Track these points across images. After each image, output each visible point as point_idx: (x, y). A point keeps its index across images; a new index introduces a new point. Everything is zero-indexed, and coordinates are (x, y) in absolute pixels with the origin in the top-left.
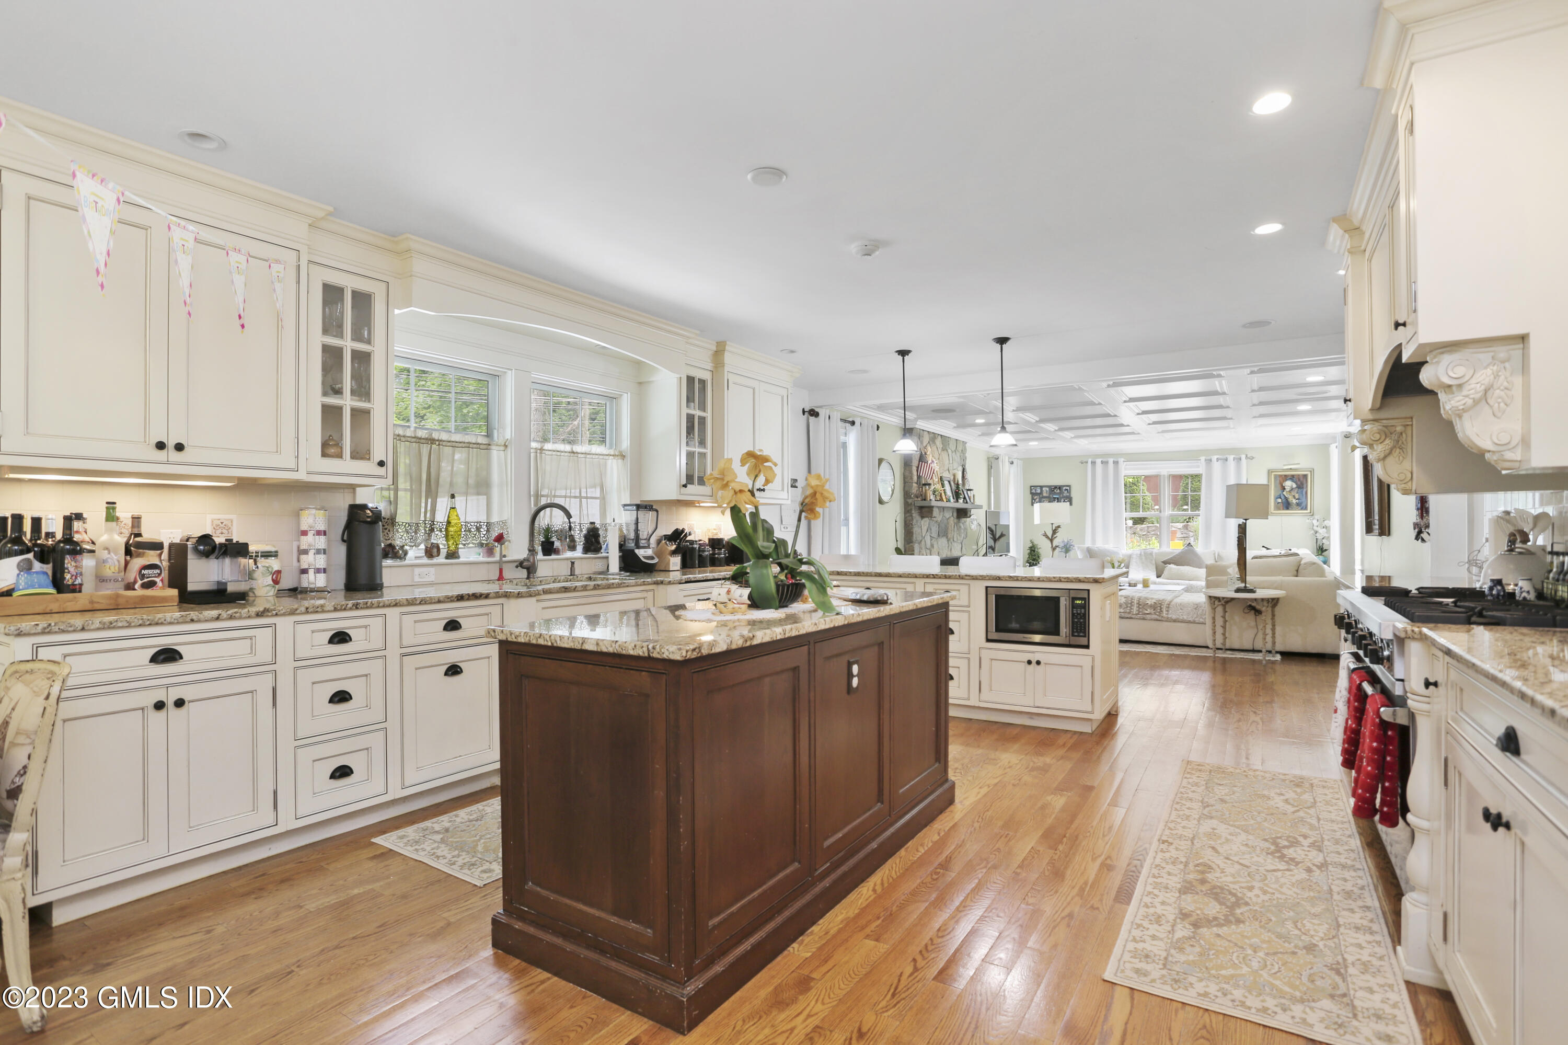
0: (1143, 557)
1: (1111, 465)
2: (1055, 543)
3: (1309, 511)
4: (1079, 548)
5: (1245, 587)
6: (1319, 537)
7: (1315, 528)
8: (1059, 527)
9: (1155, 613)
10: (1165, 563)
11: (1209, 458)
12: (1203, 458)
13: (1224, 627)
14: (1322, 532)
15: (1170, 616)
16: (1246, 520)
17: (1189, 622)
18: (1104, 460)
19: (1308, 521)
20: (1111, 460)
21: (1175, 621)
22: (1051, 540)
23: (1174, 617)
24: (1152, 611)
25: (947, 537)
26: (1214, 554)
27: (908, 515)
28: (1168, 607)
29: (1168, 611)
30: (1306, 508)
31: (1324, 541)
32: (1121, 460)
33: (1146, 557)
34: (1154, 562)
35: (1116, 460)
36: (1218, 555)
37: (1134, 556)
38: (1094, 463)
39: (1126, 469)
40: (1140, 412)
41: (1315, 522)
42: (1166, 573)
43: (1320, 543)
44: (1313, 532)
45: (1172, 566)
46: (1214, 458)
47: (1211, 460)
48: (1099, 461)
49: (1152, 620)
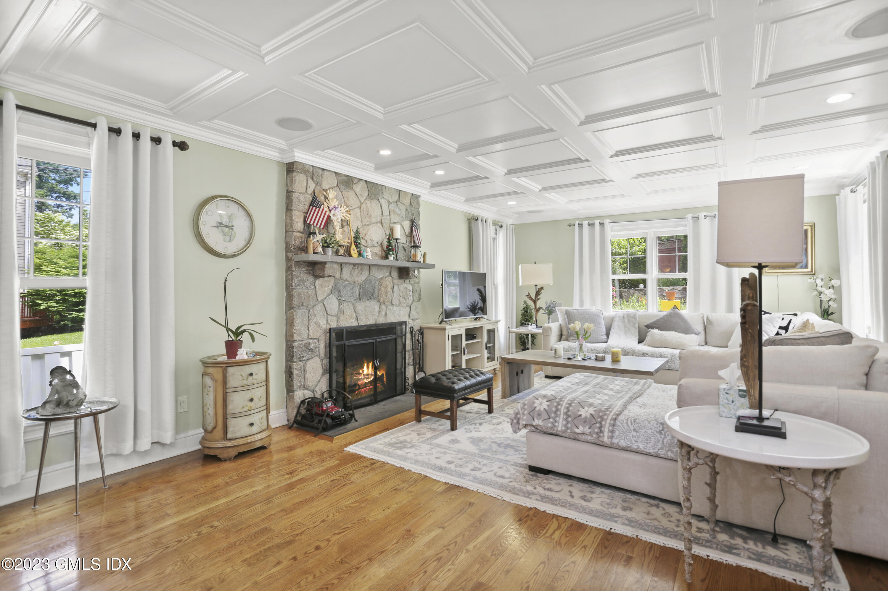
0: (626, 321)
1: (597, 227)
2: (539, 304)
3: (809, 270)
4: (559, 310)
5: (760, 418)
6: (824, 298)
7: (819, 288)
8: (542, 288)
9: (590, 434)
10: (649, 327)
11: (696, 215)
12: (689, 216)
13: (712, 485)
14: (829, 293)
15: (615, 441)
16: (760, 267)
17: (649, 454)
18: (591, 222)
19: (809, 280)
20: (597, 222)
21: (625, 449)
22: (535, 302)
23: (623, 444)
24: (587, 430)
25: (379, 301)
26: (703, 317)
27: (289, 273)
28: (614, 425)
29: (612, 432)
30: (806, 267)
31: (831, 303)
32: (607, 221)
33: (630, 318)
34: (637, 326)
35: (602, 222)
36: (707, 318)
37: (617, 319)
38: (580, 225)
39: (612, 231)
40: (613, 153)
41: (819, 282)
42: (648, 338)
43: (825, 306)
44: (816, 293)
45: (655, 331)
46: (702, 215)
47: (698, 218)
48: (585, 223)
49: (587, 442)
